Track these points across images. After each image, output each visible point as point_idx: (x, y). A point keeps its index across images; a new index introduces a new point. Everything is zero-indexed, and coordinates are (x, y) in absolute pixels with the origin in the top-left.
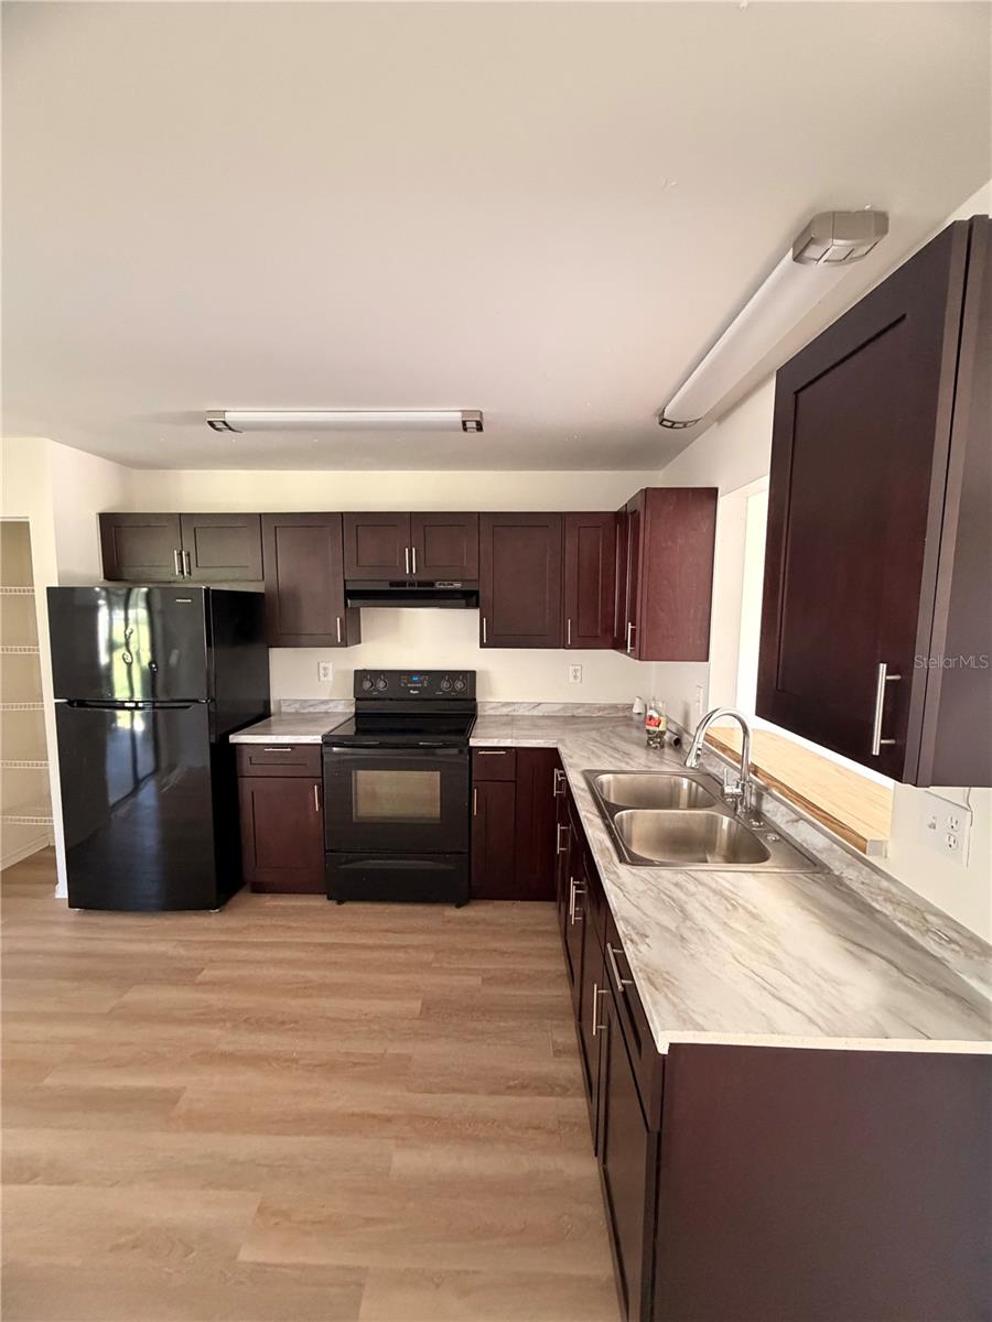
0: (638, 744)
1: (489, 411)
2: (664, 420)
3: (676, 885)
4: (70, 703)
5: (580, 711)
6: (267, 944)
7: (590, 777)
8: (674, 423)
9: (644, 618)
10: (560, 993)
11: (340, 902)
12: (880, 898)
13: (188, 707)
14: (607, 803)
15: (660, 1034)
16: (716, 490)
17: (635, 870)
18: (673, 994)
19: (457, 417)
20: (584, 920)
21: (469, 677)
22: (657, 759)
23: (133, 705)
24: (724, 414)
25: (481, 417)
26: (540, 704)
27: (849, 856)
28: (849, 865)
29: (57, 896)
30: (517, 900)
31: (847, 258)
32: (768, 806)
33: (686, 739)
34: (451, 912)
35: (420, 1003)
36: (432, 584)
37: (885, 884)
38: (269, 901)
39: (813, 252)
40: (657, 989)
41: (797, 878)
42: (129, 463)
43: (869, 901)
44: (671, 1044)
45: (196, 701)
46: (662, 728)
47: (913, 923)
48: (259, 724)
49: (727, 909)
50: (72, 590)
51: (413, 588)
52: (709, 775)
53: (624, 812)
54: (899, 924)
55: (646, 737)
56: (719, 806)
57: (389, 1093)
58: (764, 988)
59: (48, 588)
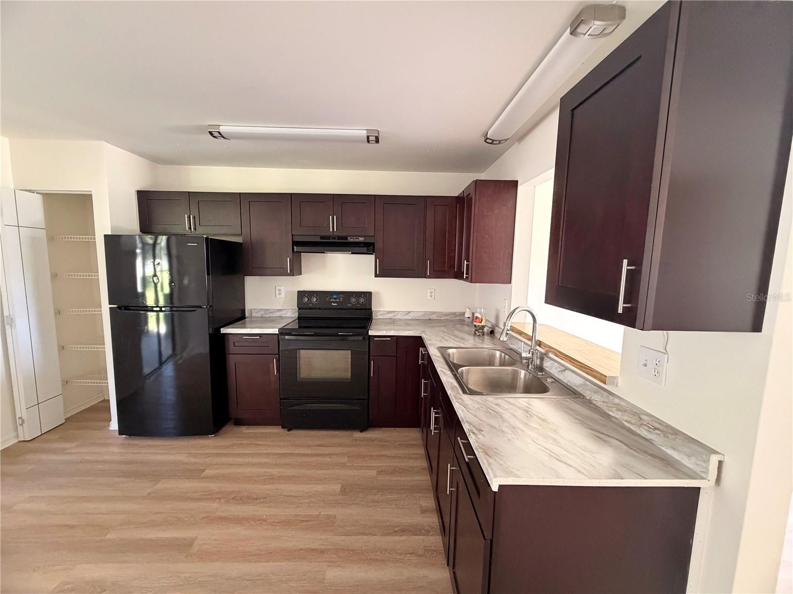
0: (469, 334)
1: (384, 131)
2: (488, 138)
3: (497, 405)
4: (118, 307)
5: (433, 316)
6: (245, 454)
7: (443, 350)
8: (493, 141)
9: (474, 257)
10: (424, 478)
11: (289, 430)
12: (613, 409)
13: (195, 311)
14: (453, 363)
15: (494, 480)
16: (517, 182)
17: (472, 397)
18: (499, 459)
19: (364, 133)
20: (440, 433)
21: (368, 295)
22: (480, 341)
23: (158, 309)
24: (521, 137)
25: (378, 134)
26: (410, 312)
27: (596, 387)
28: (596, 392)
29: (111, 429)
30: (397, 427)
31: (602, 34)
32: (547, 364)
33: (497, 330)
34: (357, 435)
35: (340, 485)
36: (347, 239)
37: (617, 401)
38: (245, 430)
39: (582, 29)
40: (490, 457)
41: (566, 401)
42: (156, 160)
43: (608, 412)
44: (499, 485)
45: (200, 307)
46: (483, 323)
47: (633, 421)
48: (238, 323)
49: (527, 417)
50: (119, 236)
51: (334, 241)
52: (511, 349)
53: (464, 368)
54: (625, 423)
55: (473, 330)
56: (519, 364)
57: (323, 537)
58: (551, 456)
59: (105, 235)
